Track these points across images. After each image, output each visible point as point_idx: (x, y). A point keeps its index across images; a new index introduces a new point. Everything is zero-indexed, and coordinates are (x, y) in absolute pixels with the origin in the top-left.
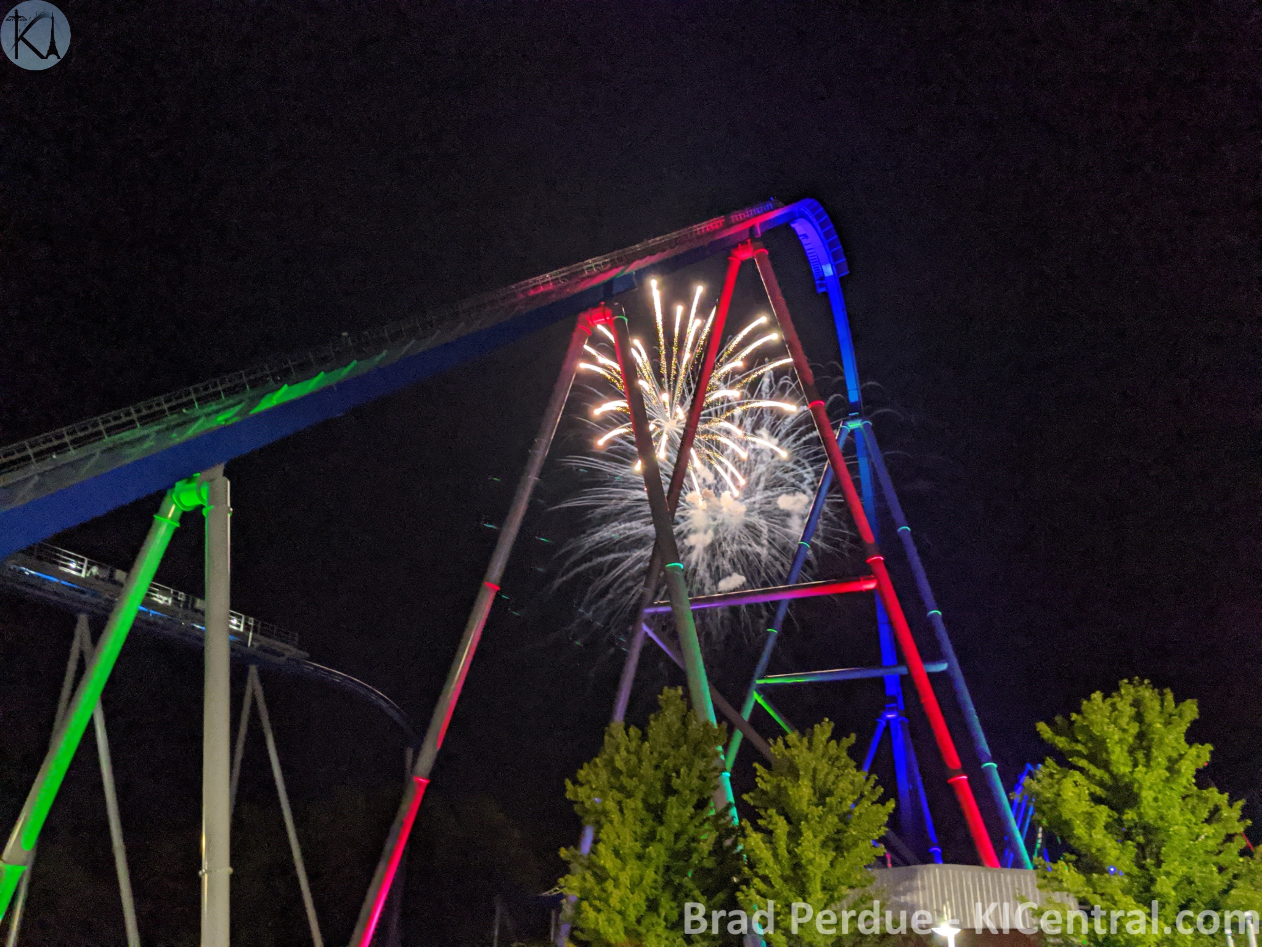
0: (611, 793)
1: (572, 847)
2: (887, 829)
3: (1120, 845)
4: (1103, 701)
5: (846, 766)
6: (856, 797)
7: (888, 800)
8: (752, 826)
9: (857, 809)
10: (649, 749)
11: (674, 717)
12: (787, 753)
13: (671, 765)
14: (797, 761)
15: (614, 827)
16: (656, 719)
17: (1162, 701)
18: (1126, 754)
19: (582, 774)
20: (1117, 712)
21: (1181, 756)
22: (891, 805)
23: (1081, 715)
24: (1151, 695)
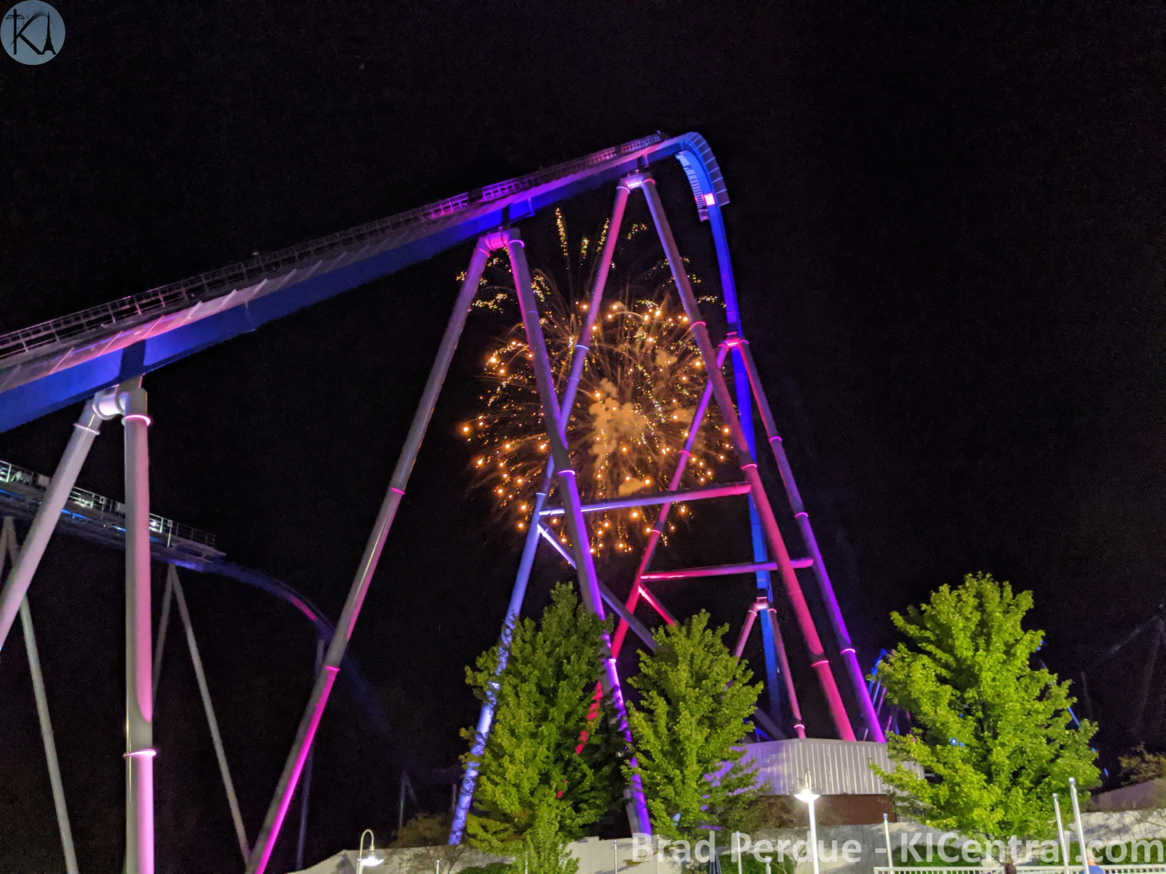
0: (508, 678)
1: (472, 727)
2: (756, 708)
3: (962, 720)
4: (950, 593)
5: (721, 652)
6: (728, 680)
7: (757, 683)
8: (634, 706)
9: (729, 690)
10: (542, 639)
11: (566, 609)
12: (667, 641)
13: (562, 654)
14: (677, 648)
15: (510, 709)
16: (550, 611)
17: (1002, 592)
18: (969, 640)
19: (480, 662)
20: (962, 603)
21: (1017, 641)
22: (760, 686)
23: (930, 606)
24: (992, 588)
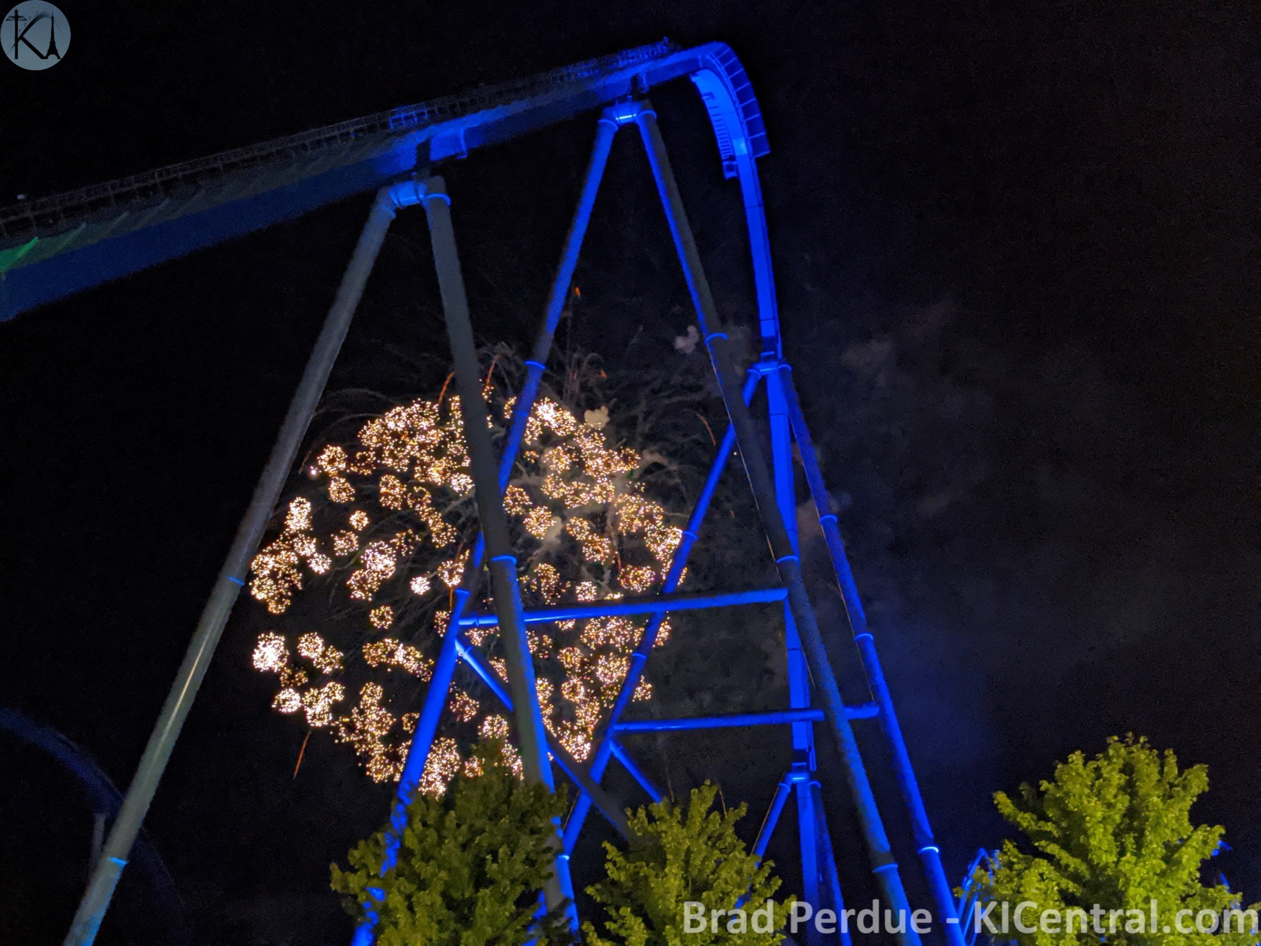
0: (397, 884)
4: (1085, 764)
5: (733, 848)
10: (455, 822)
12: (650, 829)
13: (485, 845)
14: (664, 840)
15: (399, 931)
17: (1162, 766)
18: (1111, 838)
19: (355, 855)
20: (1101, 780)
21: (1183, 842)
23: (1054, 784)
24: (1148, 758)
